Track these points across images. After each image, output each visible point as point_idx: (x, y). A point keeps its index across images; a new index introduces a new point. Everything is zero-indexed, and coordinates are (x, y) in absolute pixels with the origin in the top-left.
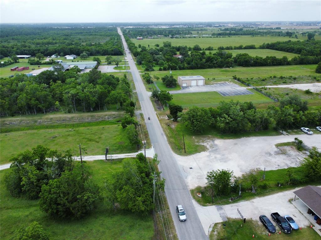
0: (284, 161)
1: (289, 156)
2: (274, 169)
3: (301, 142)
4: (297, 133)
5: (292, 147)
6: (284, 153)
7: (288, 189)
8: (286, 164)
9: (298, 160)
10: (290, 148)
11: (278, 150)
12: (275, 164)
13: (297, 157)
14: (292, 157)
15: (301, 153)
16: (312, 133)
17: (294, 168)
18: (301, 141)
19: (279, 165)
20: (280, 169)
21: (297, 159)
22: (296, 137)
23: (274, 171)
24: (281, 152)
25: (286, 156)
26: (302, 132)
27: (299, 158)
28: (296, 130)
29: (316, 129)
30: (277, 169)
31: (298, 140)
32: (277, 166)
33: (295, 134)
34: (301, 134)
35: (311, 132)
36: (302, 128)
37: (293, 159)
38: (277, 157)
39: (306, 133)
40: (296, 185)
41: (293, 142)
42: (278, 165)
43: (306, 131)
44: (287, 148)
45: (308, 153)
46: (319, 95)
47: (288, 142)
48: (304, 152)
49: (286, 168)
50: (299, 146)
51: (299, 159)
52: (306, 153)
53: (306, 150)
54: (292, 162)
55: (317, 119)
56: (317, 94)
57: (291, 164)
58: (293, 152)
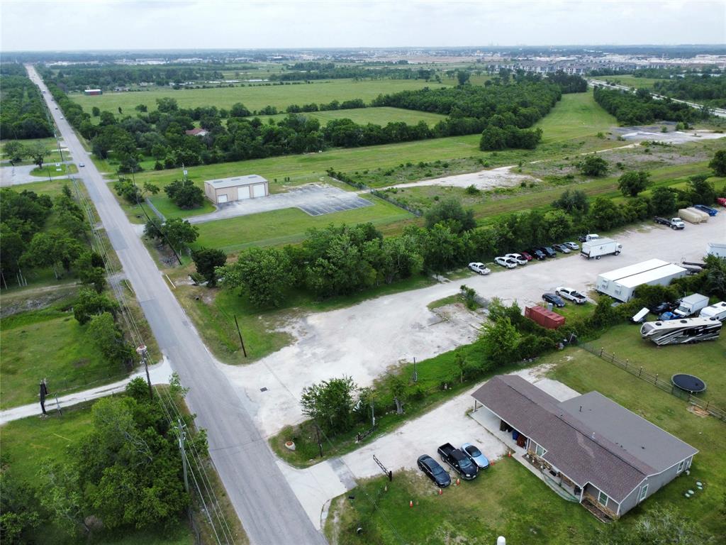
0: (448, 336)
1: (455, 323)
2: (432, 356)
3: (472, 293)
4: (463, 276)
5: (457, 306)
6: (444, 319)
7: (461, 390)
8: (453, 342)
9: (472, 329)
10: (456, 308)
11: (435, 315)
12: (433, 346)
13: (470, 323)
14: (461, 325)
15: (476, 314)
16: (489, 271)
17: (466, 346)
18: (472, 289)
19: (440, 345)
20: (442, 353)
21: (470, 327)
22: (463, 285)
23: (432, 359)
24: (440, 319)
25: (450, 324)
26: (472, 272)
27: (473, 325)
28: (460, 270)
29: (495, 262)
30: (436, 355)
31: (466, 289)
32: (437, 349)
33: (460, 278)
34: (470, 276)
35: (487, 270)
36: (471, 264)
37: (464, 328)
38: (433, 330)
39: (479, 273)
40: (474, 379)
41: (459, 295)
42: (439, 347)
43: (478, 269)
44: (449, 309)
45: (487, 312)
46: (492, 195)
47: (450, 297)
48: (481, 310)
49: (453, 349)
50: (470, 300)
51: (474, 327)
52: (483, 313)
53: (482, 307)
54: (462, 335)
55: (493, 242)
56: (488, 192)
57: (460, 339)
58: (460, 314)
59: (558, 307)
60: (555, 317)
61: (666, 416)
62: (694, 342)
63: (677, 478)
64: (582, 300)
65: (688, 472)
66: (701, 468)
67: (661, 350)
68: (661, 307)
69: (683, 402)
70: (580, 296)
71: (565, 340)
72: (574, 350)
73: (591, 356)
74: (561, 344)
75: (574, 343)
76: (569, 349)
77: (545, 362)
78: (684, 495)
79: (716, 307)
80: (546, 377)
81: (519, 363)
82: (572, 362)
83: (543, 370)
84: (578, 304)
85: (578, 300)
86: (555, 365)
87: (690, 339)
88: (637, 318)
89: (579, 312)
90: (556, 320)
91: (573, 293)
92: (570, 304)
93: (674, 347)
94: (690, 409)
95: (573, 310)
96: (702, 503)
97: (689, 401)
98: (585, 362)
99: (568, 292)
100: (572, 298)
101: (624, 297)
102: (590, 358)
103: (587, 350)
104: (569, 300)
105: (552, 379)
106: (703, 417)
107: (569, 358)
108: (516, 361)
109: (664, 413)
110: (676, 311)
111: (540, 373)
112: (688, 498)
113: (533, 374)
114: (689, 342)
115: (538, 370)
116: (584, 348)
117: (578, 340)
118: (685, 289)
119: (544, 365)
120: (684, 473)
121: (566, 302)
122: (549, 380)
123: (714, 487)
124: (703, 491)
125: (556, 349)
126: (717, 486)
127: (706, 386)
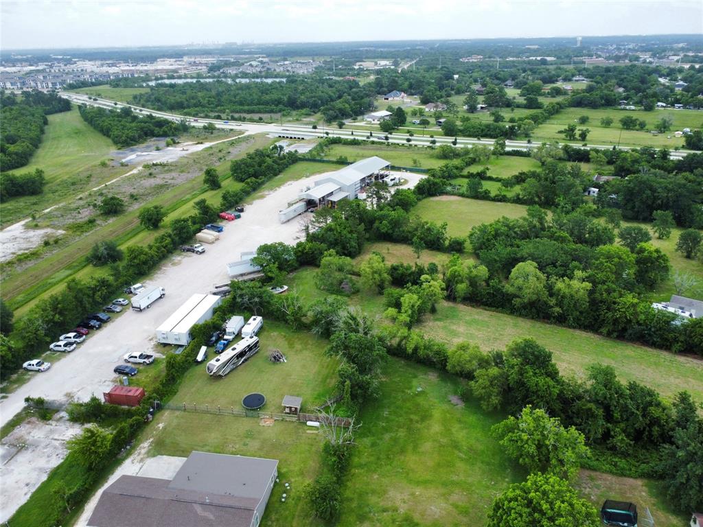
0: (33, 465)
1: (35, 445)
2: (23, 500)
3: (40, 403)
4: (21, 382)
5: (29, 423)
6: (21, 447)
7: (73, 522)
8: (41, 470)
9: (57, 443)
10: (28, 426)
11: (6, 447)
12: (19, 488)
13: (51, 437)
14: (43, 445)
15: (54, 423)
16: (49, 365)
17: (58, 468)
18: (40, 398)
19: (28, 481)
20: (34, 490)
21: (53, 441)
22: (27, 396)
23: (26, 504)
24: (14, 450)
25: (30, 450)
26: (30, 373)
27: (56, 437)
28: (14, 377)
29: (50, 350)
30: (29, 495)
31: (32, 400)
32: (26, 489)
33: (19, 387)
34: (29, 379)
35: (46, 365)
36: (25, 365)
37: (46, 446)
38: (12, 467)
39: (39, 371)
40: (82, 501)
41: (25, 409)
42: (27, 485)
43: (36, 368)
44: (21, 431)
45: (64, 414)
46: (15, 265)
47: (15, 416)
48: (57, 416)
49: (44, 478)
50: (41, 410)
51: (58, 440)
52: (61, 418)
53: (57, 411)
54: (48, 457)
56: (9, 263)
57: (48, 461)
58: (36, 432)
59: (132, 375)
60: (135, 392)
61: (249, 439)
62: (246, 360)
63: (273, 489)
64: (151, 360)
65: (278, 480)
66: (284, 470)
67: (226, 380)
68: (214, 339)
69: (256, 419)
70: (148, 357)
71: (151, 410)
72: (162, 415)
73: (177, 413)
74: (149, 416)
75: (159, 408)
76: (158, 416)
77: (142, 442)
78: (281, 501)
79: (250, 324)
80: (148, 457)
81: (119, 457)
82: (164, 428)
83: (143, 451)
84: (148, 364)
85: (147, 361)
86: (151, 440)
87: (242, 360)
88: (200, 357)
89: (152, 372)
90: (135, 395)
91: (141, 356)
92: (141, 367)
93: (234, 372)
94: (262, 423)
95: (147, 372)
96: (293, 500)
97: (259, 417)
98: (175, 422)
99: (136, 357)
100: (142, 361)
101: (184, 341)
102: (177, 417)
103: (172, 409)
104: (140, 363)
105: (154, 456)
106: (271, 425)
107: (161, 426)
108: (115, 456)
109: (247, 437)
110: (226, 337)
111: (141, 456)
112: (284, 502)
113: (135, 461)
114: (243, 362)
115: (139, 454)
116: (168, 409)
117: (162, 404)
118: (225, 314)
119: (142, 445)
120: (276, 482)
121: (137, 366)
122: (152, 459)
123: (296, 481)
124: (291, 489)
125: (146, 423)
126: (297, 479)
127: (265, 397)
